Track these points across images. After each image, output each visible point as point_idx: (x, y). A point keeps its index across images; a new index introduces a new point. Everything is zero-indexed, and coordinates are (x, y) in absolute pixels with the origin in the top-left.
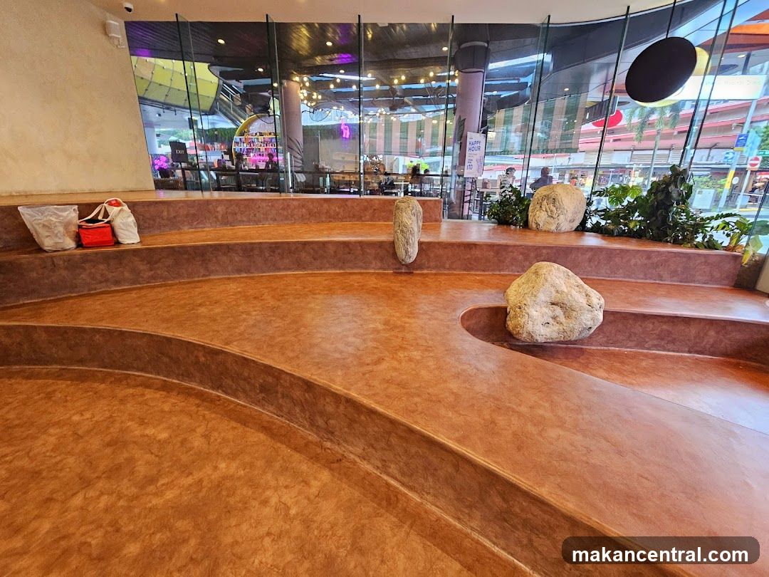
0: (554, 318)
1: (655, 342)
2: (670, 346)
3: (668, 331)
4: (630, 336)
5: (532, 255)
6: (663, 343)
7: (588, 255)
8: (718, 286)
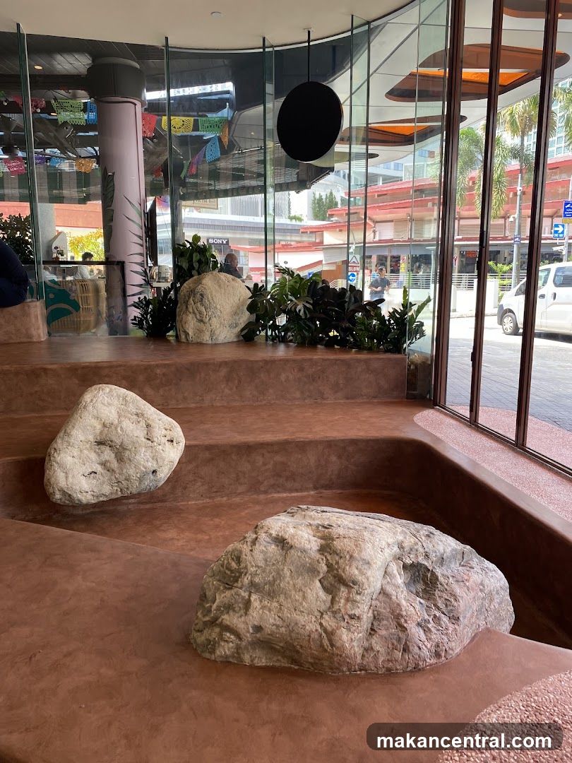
0: (103, 464)
1: (272, 481)
2: (289, 485)
3: (283, 463)
4: (238, 479)
5: (141, 378)
6: (281, 480)
7: (223, 372)
8: (389, 400)
